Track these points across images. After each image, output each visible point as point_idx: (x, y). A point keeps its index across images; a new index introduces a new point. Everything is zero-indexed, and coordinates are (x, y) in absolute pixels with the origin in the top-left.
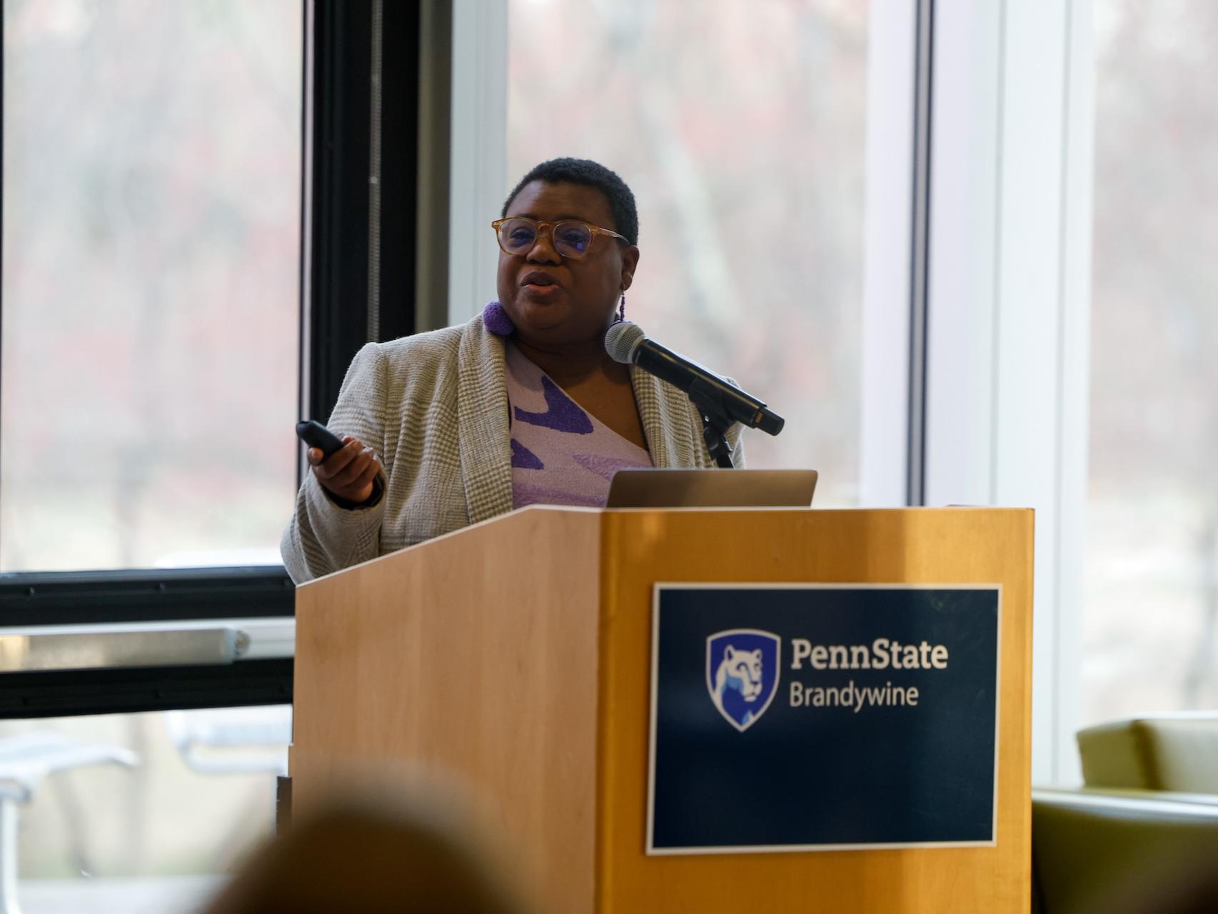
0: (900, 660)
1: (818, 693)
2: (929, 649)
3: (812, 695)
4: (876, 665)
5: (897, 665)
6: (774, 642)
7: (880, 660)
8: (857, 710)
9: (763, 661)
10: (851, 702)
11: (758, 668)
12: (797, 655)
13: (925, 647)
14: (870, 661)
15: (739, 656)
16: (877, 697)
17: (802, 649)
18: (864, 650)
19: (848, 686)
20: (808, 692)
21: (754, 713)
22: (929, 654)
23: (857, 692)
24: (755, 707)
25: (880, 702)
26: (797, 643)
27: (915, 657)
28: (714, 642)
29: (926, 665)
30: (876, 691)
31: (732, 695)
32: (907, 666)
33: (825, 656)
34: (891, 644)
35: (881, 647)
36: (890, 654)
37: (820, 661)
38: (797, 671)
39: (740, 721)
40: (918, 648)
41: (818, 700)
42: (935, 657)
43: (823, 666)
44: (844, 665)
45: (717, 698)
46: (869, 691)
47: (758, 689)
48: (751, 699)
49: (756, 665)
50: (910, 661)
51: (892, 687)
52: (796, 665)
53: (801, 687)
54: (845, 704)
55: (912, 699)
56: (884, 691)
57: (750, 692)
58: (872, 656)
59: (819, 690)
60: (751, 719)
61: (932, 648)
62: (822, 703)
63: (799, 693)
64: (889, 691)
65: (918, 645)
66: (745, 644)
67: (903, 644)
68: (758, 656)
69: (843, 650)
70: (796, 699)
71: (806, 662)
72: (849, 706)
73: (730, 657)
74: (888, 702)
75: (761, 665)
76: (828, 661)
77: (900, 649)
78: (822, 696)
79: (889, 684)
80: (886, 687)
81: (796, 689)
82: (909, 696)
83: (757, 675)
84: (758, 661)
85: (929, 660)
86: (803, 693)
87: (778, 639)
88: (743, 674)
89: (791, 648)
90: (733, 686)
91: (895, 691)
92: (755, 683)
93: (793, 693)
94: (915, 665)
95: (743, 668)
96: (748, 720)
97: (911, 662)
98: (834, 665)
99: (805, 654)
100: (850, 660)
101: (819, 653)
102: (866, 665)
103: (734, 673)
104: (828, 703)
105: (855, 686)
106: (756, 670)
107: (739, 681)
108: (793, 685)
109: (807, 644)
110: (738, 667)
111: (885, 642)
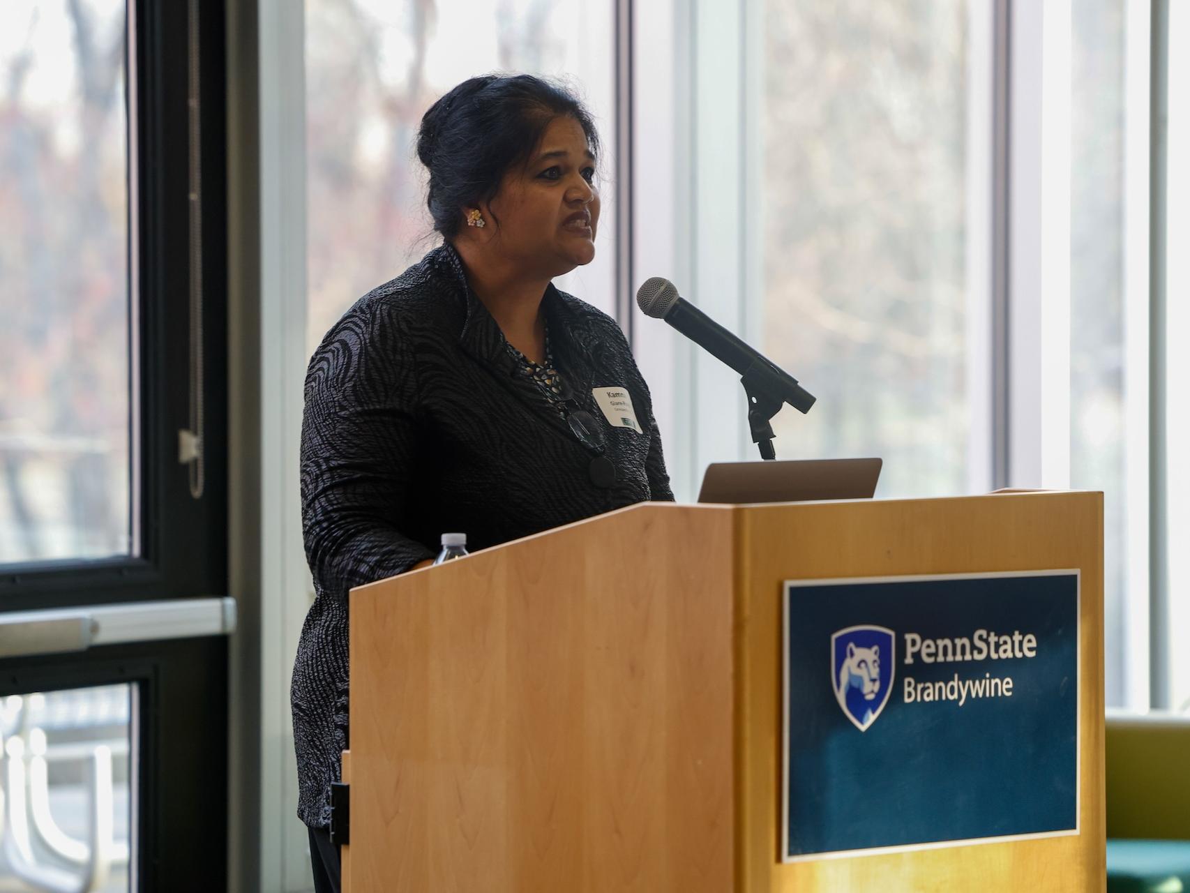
0: (997, 651)
1: (928, 688)
2: (1021, 637)
3: (923, 690)
4: (978, 657)
5: (994, 656)
6: (889, 637)
7: (980, 651)
8: (961, 703)
9: (880, 657)
10: (956, 696)
11: (876, 665)
12: (910, 650)
13: (1017, 637)
14: (972, 653)
15: (861, 653)
16: (978, 689)
17: (914, 643)
18: (966, 641)
19: (953, 680)
20: (920, 687)
21: (874, 712)
22: (1021, 643)
23: (961, 683)
24: (874, 705)
25: (981, 695)
26: (909, 637)
27: (1009, 647)
28: (838, 640)
29: (1019, 655)
30: (977, 683)
31: (855, 694)
32: (1003, 656)
33: (933, 650)
34: (988, 635)
35: (981, 638)
36: (988, 644)
37: (929, 655)
38: (909, 665)
39: (861, 721)
40: (1012, 639)
41: (928, 695)
42: (1026, 645)
43: (931, 660)
44: (950, 658)
45: (841, 697)
46: (971, 683)
47: (877, 687)
48: (870, 697)
49: (875, 661)
50: (1005, 651)
51: (990, 679)
52: (909, 660)
53: (912, 681)
54: (951, 698)
55: (1008, 690)
56: (983, 682)
57: (870, 690)
58: (973, 647)
59: (929, 684)
60: (871, 718)
61: (1023, 638)
62: (931, 698)
63: (911, 689)
64: (988, 681)
65: (1011, 635)
66: (864, 640)
67: (999, 635)
68: (876, 653)
69: (948, 642)
70: (910, 695)
71: (917, 656)
72: (954, 700)
73: (852, 654)
74: (988, 695)
75: (878, 661)
76: (936, 655)
77: (996, 639)
78: (931, 691)
79: (988, 675)
80: (986, 678)
81: (909, 684)
82: (1005, 686)
83: (875, 672)
84: (876, 657)
85: (1021, 650)
86: (915, 689)
87: (892, 633)
88: (862, 672)
89: (904, 642)
90: (855, 684)
91: (993, 682)
92: (874, 681)
93: (907, 689)
94: (1010, 655)
95: (863, 665)
96: (868, 719)
97: (1006, 653)
98: (941, 659)
99: (916, 649)
100: (954, 654)
101: (928, 646)
102: (968, 657)
103: (856, 671)
104: (937, 698)
105: (959, 680)
106: (874, 667)
107: (860, 678)
108: (907, 680)
109: (917, 637)
110: (859, 666)
111: (983, 633)
